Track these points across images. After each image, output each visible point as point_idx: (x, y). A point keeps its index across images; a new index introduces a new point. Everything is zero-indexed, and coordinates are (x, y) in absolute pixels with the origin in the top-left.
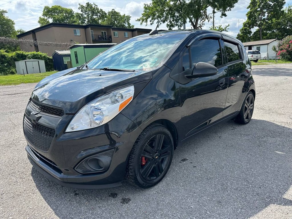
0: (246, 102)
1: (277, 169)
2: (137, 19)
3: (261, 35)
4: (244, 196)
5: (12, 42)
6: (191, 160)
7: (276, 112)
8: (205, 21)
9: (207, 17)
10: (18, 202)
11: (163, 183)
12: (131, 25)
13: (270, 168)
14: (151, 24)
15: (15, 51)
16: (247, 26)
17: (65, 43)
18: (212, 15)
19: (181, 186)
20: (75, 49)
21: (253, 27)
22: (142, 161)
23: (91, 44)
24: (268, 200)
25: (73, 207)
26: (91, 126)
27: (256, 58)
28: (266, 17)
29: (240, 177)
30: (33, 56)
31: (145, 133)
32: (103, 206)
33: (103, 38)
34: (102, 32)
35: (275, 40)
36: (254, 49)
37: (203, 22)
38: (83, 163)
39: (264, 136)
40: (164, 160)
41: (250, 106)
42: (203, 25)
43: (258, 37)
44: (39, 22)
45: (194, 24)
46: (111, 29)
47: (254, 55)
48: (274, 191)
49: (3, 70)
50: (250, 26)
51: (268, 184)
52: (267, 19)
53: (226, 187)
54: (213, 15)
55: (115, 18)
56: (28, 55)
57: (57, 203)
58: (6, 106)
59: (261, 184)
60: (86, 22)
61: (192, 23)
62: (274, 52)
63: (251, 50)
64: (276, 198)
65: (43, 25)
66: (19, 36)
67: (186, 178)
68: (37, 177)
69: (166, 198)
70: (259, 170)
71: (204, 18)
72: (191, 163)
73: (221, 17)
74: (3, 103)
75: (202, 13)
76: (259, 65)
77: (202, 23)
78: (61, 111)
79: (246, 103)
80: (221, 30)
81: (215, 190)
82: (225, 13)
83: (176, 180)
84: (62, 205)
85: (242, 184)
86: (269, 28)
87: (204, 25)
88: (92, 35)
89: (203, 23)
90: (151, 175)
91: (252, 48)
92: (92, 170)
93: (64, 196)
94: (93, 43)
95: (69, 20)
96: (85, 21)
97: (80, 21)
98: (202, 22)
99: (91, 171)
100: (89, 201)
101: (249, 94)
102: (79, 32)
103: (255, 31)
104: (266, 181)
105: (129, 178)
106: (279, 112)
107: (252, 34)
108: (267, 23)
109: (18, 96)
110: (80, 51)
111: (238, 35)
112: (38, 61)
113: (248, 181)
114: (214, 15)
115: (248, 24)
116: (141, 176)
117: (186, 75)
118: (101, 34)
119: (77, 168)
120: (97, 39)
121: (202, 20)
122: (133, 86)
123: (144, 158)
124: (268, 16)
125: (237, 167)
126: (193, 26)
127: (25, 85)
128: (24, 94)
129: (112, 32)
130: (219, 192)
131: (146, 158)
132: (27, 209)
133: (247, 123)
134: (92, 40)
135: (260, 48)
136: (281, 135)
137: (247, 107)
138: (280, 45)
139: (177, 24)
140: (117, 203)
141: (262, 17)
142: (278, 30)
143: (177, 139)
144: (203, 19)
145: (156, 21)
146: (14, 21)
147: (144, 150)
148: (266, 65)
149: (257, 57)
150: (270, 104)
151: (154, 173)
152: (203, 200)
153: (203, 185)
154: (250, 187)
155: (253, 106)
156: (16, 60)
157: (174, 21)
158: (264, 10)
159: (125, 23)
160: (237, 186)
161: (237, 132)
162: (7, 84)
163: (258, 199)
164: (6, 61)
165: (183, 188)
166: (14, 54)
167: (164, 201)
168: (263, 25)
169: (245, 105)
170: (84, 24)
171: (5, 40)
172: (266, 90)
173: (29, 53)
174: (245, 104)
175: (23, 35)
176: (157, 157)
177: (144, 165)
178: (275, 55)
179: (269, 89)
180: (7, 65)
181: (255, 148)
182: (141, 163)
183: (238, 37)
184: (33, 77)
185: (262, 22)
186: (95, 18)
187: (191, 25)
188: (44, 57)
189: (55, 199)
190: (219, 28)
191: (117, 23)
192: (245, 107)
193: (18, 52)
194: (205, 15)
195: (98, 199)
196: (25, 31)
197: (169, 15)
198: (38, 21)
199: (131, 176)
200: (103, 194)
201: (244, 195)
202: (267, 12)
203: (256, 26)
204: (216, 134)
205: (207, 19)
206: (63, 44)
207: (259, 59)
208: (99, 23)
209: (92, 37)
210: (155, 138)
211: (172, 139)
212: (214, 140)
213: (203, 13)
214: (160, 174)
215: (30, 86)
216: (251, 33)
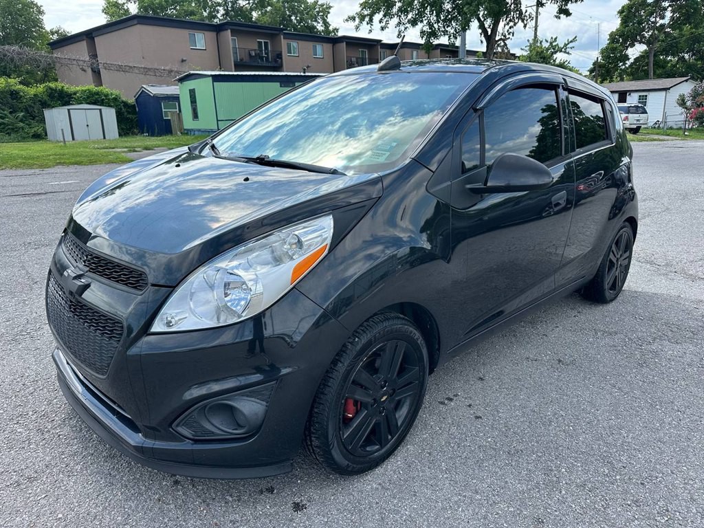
0: (614, 248)
1: (685, 433)
2: (346, 17)
3: (652, 65)
4: (603, 506)
5: (36, 60)
6: (471, 398)
7: (684, 272)
8: (515, 25)
9: (521, 17)
10: (29, 497)
11: (397, 461)
12: (331, 28)
13: (667, 430)
14: (383, 29)
15: (43, 83)
16: (618, 42)
17: (167, 66)
18: (532, 11)
19: (442, 471)
20: (191, 84)
21: (632, 45)
22: (345, 410)
23: (232, 71)
24: (663, 521)
25: (166, 521)
26: (218, 319)
27: (635, 122)
28: (666, 21)
29: (592, 453)
30: (88, 97)
31: (357, 339)
32: (241, 521)
33: (261, 58)
34: (260, 43)
35: (686, 81)
36: (632, 100)
37: (510, 28)
38: (195, 414)
39: (654, 339)
40: (402, 403)
41: (623, 258)
42: (511, 36)
43: (644, 71)
44: (105, 11)
45: (487, 32)
46: (282, 37)
47: (630, 115)
48: (677, 495)
49: (13, 129)
50: (625, 41)
51: (663, 474)
52: (670, 26)
53: (555, 479)
54: (535, 10)
55: (292, 9)
56: (75, 94)
57: (128, 504)
58: (16, 225)
59: (645, 475)
60: (219, 15)
61: (484, 31)
62: (681, 110)
63: (625, 102)
64: (683, 515)
65: (114, 20)
66: (56, 45)
67: (456, 447)
68: (81, 430)
69: (404, 504)
70: (642, 434)
71: (513, 18)
72: (470, 406)
73: (556, 17)
74: (8, 216)
75: (510, 6)
76: (641, 141)
77: (508, 31)
78: (141, 274)
79: (613, 251)
80: (554, 49)
81: (528, 485)
82: (567, 7)
83: (430, 454)
84: (139, 513)
85: (596, 471)
86: (673, 48)
87: (513, 35)
88: (234, 48)
89: (510, 31)
90: (369, 441)
91: (628, 97)
92: (218, 432)
93: (146, 487)
94: (235, 71)
95: (178, 8)
96: (218, 12)
97: (205, 11)
98: (507, 27)
99: (213, 433)
100: (208, 505)
101: (622, 228)
102: (202, 40)
103: (637, 55)
104: (658, 467)
105: (311, 451)
106: (691, 272)
107: (628, 63)
108: (668, 34)
109: (46, 199)
110: (203, 88)
111: (594, 64)
112: (100, 110)
113: (611, 463)
114: (537, 10)
115: (620, 36)
116: (342, 446)
117: (468, 186)
118: (256, 47)
119: (177, 426)
120: (246, 59)
121: (508, 24)
122: (331, 217)
123: (351, 402)
124: (672, 18)
125: (584, 422)
126: (485, 36)
127: (65, 170)
128: (62, 196)
129: (284, 42)
130: (539, 492)
131: (356, 403)
132: (51, 518)
133: (612, 300)
134: (234, 62)
135: (646, 99)
136: (695, 336)
137: (614, 261)
138: (695, 95)
139: (447, 31)
140: (277, 514)
141: (658, 19)
142: (693, 54)
143: (439, 350)
144: (510, 21)
145: (395, 20)
146: (41, 6)
147: (354, 382)
148: (660, 142)
149: (638, 120)
150: (670, 248)
151: (375, 436)
152: (497, 514)
153: (498, 470)
154: (616, 480)
155: (630, 258)
156: (45, 105)
157: (439, 24)
158: (663, 4)
159: (316, 21)
160: (584, 477)
161: (587, 324)
162: (22, 166)
163: (636, 517)
164: (20, 105)
165: (447, 478)
166: (41, 88)
167: (398, 512)
168: (659, 41)
169: (611, 256)
170: (215, 21)
171: (19, 54)
172: (660, 210)
173: (78, 89)
174: (611, 253)
175: (65, 41)
176: (384, 398)
177: (351, 419)
178: (683, 118)
179: (668, 209)
180: (23, 116)
181: (631, 369)
182: (344, 415)
183: (594, 68)
184: (88, 150)
185: (656, 32)
186: (242, 5)
187: (481, 34)
188: (115, 99)
189: (122, 494)
190: (551, 43)
191: (297, 20)
192: (611, 260)
193: (52, 85)
194: (517, 10)
195: (231, 499)
196: (68, 32)
197: (427, 6)
198: (102, 8)
199: (316, 447)
200: (243, 486)
201: (603, 503)
202: (670, 9)
203: (640, 43)
204: (533, 328)
205: (520, 21)
206: (163, 68)
207: (643, 126)
208: (252, 18)
209: (235, 53)
210: (383, 350)
211: (425, 351)
212: (528, 343)
213: (513, 6)
214: (390, 437)
215: (77, 174)
216: (629, 59)
